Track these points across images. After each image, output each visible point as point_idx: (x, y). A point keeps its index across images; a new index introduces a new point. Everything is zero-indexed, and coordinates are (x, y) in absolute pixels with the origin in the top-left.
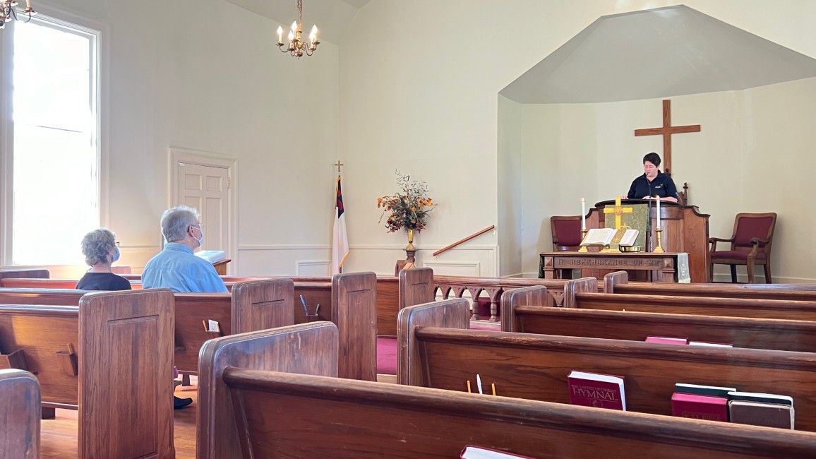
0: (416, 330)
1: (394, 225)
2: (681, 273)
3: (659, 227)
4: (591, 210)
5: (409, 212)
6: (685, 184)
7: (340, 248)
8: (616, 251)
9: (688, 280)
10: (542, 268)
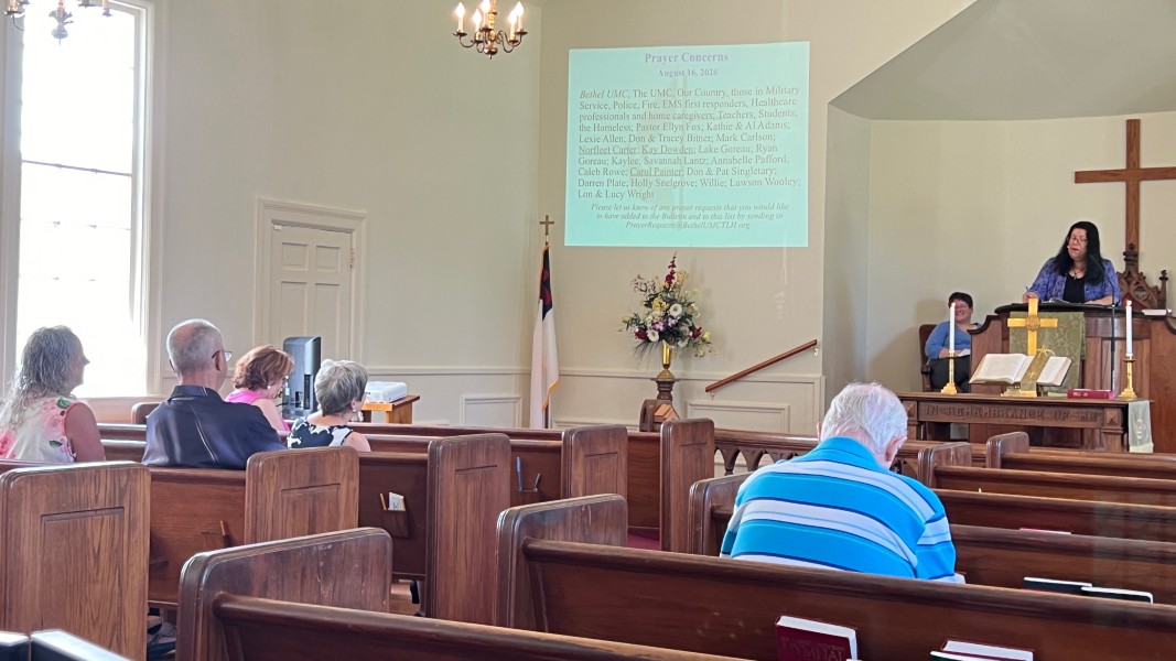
0: (712, 509)
2: (1135, 435)
4: (989, 319)
6: (1164, 272)
8: (1028, 394)
9: (1148, 447)
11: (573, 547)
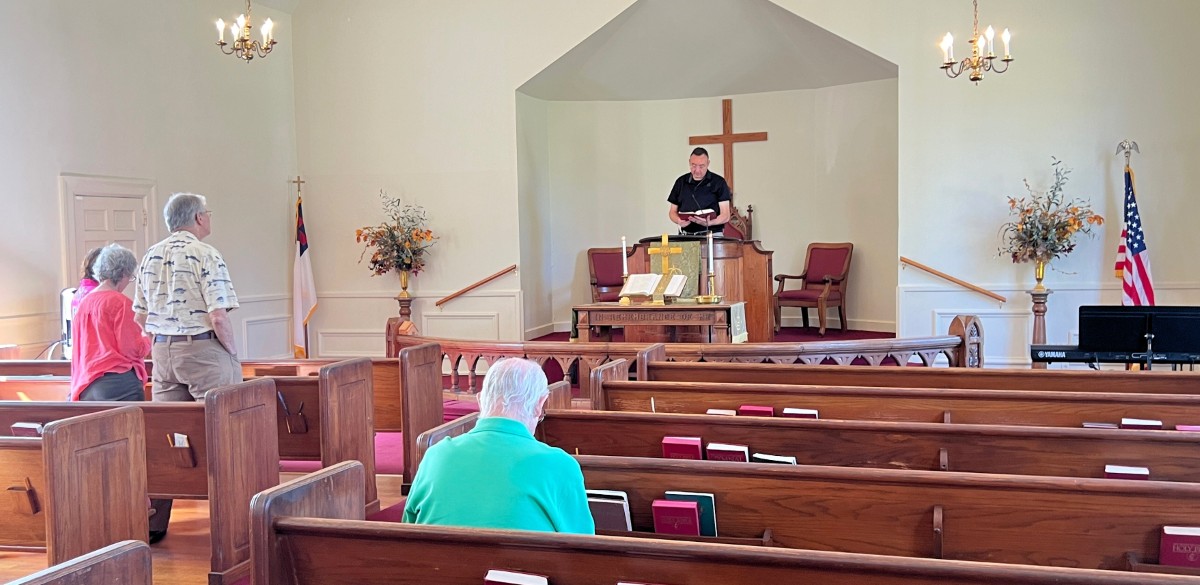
1: (380, 266)
2: (735, 328)
3: (711, 271)
4: (636, 246)
5: (400, 249)
6: (750, 206)
7: (305, 298)
8: (659, 303)
9: (744, 336)
10: (575, 326)
11: (315, 523)
